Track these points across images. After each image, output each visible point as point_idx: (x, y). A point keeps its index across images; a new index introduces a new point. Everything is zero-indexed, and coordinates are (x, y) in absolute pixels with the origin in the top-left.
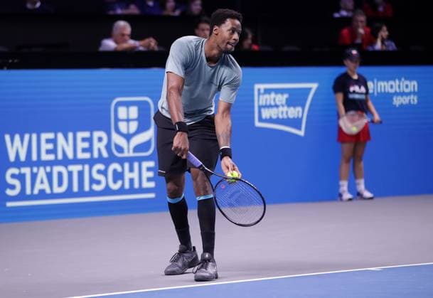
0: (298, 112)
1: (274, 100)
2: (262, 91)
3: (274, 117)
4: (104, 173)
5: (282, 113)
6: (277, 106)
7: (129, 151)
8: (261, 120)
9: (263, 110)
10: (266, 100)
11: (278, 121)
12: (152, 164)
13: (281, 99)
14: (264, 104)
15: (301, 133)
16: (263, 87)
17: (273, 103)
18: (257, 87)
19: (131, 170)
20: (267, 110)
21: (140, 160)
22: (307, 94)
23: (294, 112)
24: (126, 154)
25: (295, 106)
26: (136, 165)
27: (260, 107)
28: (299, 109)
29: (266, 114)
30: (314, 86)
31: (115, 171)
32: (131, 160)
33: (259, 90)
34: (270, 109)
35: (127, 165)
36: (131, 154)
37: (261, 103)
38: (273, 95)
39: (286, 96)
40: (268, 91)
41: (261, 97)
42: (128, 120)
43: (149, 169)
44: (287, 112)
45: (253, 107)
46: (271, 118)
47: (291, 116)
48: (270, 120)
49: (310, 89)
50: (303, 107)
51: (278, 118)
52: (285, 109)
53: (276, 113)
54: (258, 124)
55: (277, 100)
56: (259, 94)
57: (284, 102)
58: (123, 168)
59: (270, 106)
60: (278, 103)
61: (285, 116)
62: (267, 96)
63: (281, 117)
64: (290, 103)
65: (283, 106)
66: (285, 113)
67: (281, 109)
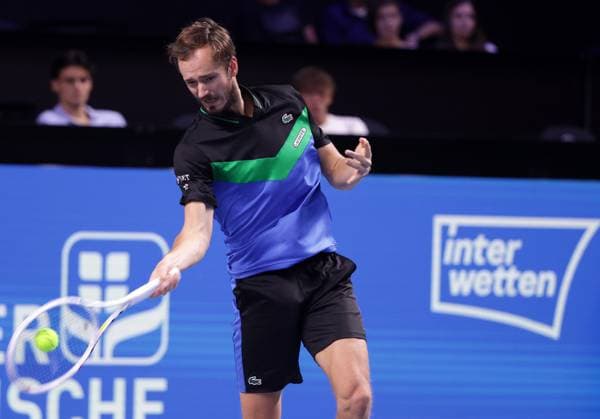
0: (547, 283)
1: (484, 252)
2: (452, 231)
3: (483, 292)
5: (504, 283)
6: (491, 268)
7: (102, 355)
8: (446, 296)
9: (453, 275)
11: (491, 302)
12: (159, 385)
13: (502, 251)
14: (457, 260)
15: (554, 332)
16: (454, 222)
17: (479, 260)
18: (439, 221)
19: (107, 395)
20: (463, 274)
23: (533, 283)
25: (537, 269)
26: (120, 385)
27: (445, 269)
28: (551, 276)
29: (460, 283)
30: (591, 225)
33: (445, 229)
34: (472, 274)
35: (95, 385)
36: (109, 360)
37: (447, 259)
38: (481, 242)
39: (515, 245)
41: (450, 244)
42: (104, 284)
43: (151, 396)
44: (516, 284)
46: (473, 293)
47: (526, 292)
48: (472, 299)
49: (580, 232)
51: (492, 295)
52: (512, 274)
53: (489, 281)
54: (437, 306)
55: (491, 254)
56: (444, 238)
57: (509, 259)
58: (86, 389)
59: (473, 267)
60: (494, 261)
61: (511, 292)
62: (465, 243)
63: (499, 291)
66: (510, 285)
67: (500, 274)
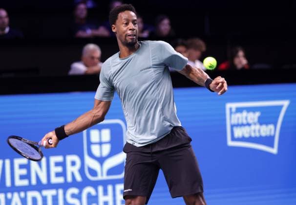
0: (271, 130)
1: (246, 118)
2: (234, 110)
3: (247, 136)
4: (78, 197)
5: (255, 131)
6: (249, 125)
7: (102, 175)
8: (233, 139)
9: (235, 129)
10: (238, 119)
11: (250, 139)
13: (254, 117)
14: (236, 122)
15: (274, 151)
16: (234, 106)
17: (245, 122)
18: (228, 106)
19: (105, 192)
20: (239, 129)
21: (114, 183)
22: (279, 112)
23: (266, 130)
24: (99, 178)
25: (267, 124)
26: (110, 188)
27: (232, 126)
28: (271, 127)
29: (238, 133)
30: (286, 103)
31: (89, 195)
32: (105, 183)
33: (231, 109)
34: (243, 128)
35: (100, 189)
36: (105, 177)
38: (245, 114)
39: (258, 114)
40: (239, 110)
41: (233, 116)
42: (101, 143)
44: (259, 131)
45: (225, 126)
46: (243, 136)
47: (263, 134)
48: (243, 139)
50: (275, 124)
51: (250, 137)
52: (257, 127)
53: (248, 131)
54: (230, 143)
55: (249, 118)
56: (231, 113)
57: (256, 120)
58: (97, 191)
59: (242, 125)
60: (250, 121)
61: (257, 135)
62: (239, 115)
63: (253, 135)
64: (262, 121)
65: (255, 124)
66: (257, 132)
67: (253, 127)
